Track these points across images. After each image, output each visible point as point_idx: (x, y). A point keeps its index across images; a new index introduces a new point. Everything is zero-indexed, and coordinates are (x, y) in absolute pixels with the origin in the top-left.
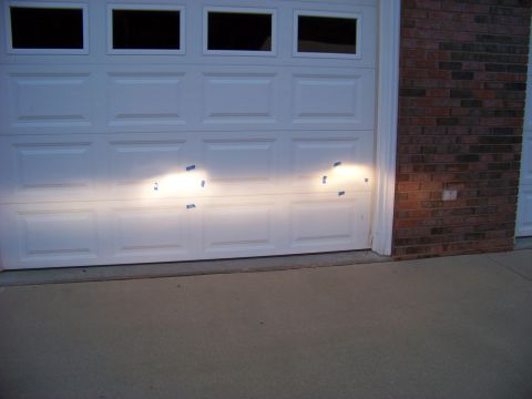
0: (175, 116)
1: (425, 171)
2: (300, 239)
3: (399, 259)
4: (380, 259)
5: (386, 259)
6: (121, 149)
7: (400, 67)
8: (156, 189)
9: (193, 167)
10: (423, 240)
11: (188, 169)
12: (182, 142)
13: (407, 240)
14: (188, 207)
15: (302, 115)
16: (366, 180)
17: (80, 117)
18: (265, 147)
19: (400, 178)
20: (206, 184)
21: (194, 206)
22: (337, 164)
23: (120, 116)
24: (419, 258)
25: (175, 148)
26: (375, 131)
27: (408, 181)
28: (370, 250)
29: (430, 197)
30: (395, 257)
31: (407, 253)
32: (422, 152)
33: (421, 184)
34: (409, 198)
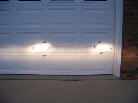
0: (39, 24)
1: (134, 45)
2: (85, 69)
3: (123, 79)
4: (116, 78)
5: (118, 79)
6: (21, 35)
8: (33, 49)
9: (46, 42)
10: (133, 72)
11: (44, 42)
12: (42, 33)
13: (126, 72)
14: (44, 56)
15: (86, 24)
16: (111, 48)
17: (8, 24)
18: (72, 35)
19: (124, 48)
20: (50, 48)
21: (46, 56)
22: (99, 42)
23: (21, 24)
24: (131, 79)
25: (39, 35)
26: (115, 30)
27: (127, 49)
28: (112, 75)
29: (136, 56)
30: (121, 78)
31: (126, 77)
32: (133, 38)
33: (132, 50)
34: (127, 55)
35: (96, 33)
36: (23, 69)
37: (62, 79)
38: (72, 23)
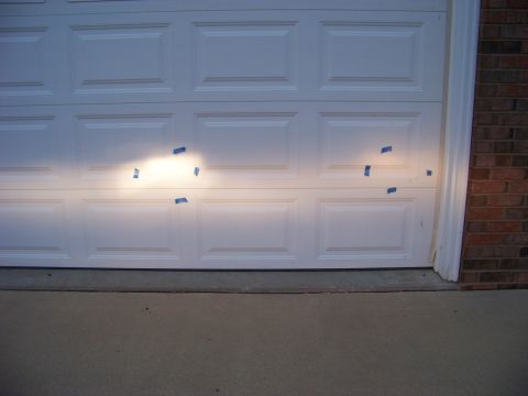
0: (157, 81)
1: (514, 164)
3: (469, 288)
4: (445, 285)
5: (451, 287)
6: (90, 125)
7: (481, 7)
8: (136, 177)
9: (183, 149)
10: (506, 263)
11: (176, 152)
12: (168, 115)
13: (482, 263)
14: (177, 201)
15: (335, 80)
16: (429, 173)
17: (39, 84)
18: (283, 123)
19: (474, 173)
20: (200, 173)
21: (185, 200)
22: (384, 150)
23: (87, 83)
24: (499, 288)
25: (158, 124)
26: (444, 103)
27: (487, 178)
28: (432, 268)
29: (522, 203)
30: (464, 285)
31: (481, 280)
32: (512, 136)
33: (507, 183)
34: (489, 203)
35: (374, 115)
36: (100, 249)
37: (247, 289)
38: (283, 79)
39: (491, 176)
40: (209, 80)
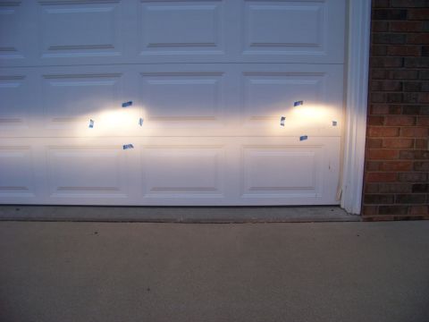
0: (110, 47)
1: (405, 112)
2: (253, 189)
3: (370, 220)
4: (350, 217)
5: (354, 219)
6: (55, 84)
8: (91, 126)
9: (130, 103)
10: (401, 198)
11: (124, 105)
12: (117, 75)
13: (380, 197)
14: (125, 147)
15: (255, 45)
16: (335, 123)
17: (13, 50)
18: (211, 81)
19: (373, 120)
20: (144, 123)
21: (131, 146)
22: (296, 104)
23: (53, 49)
24: (396, 219)
25: (110, 82)
26: (345, 64)
27: (382, 124)
28: (339, 206)
29: (412, 146)
30: (363, 216)
31: (381, 212)
32: (401, 89)
33: (399, 129)
34: (384, 145)
35: (288, 74)
36: (61, 189)
37: (182, 219)
38: (212, 45)
39: (385, 122)
40: (152, 46)
